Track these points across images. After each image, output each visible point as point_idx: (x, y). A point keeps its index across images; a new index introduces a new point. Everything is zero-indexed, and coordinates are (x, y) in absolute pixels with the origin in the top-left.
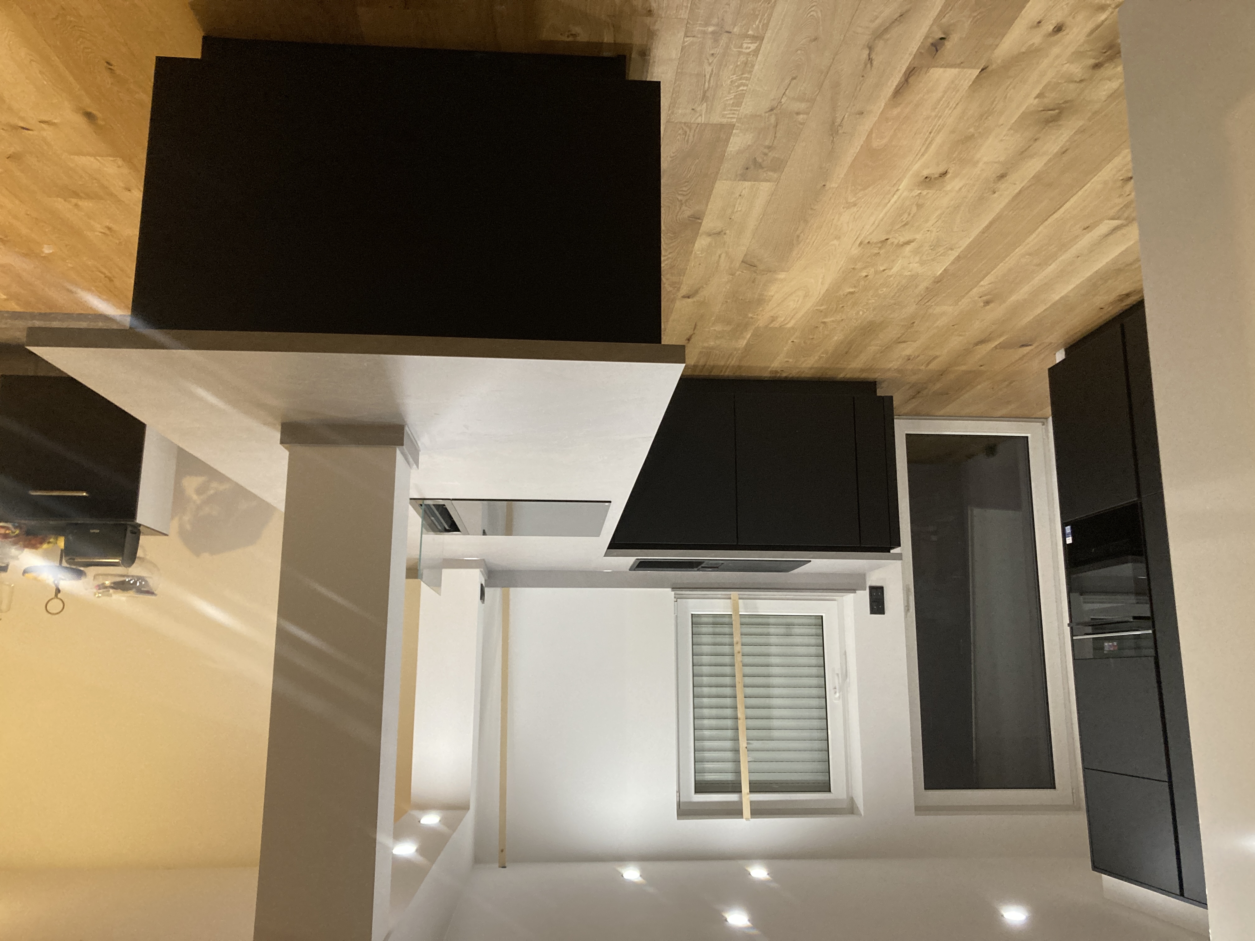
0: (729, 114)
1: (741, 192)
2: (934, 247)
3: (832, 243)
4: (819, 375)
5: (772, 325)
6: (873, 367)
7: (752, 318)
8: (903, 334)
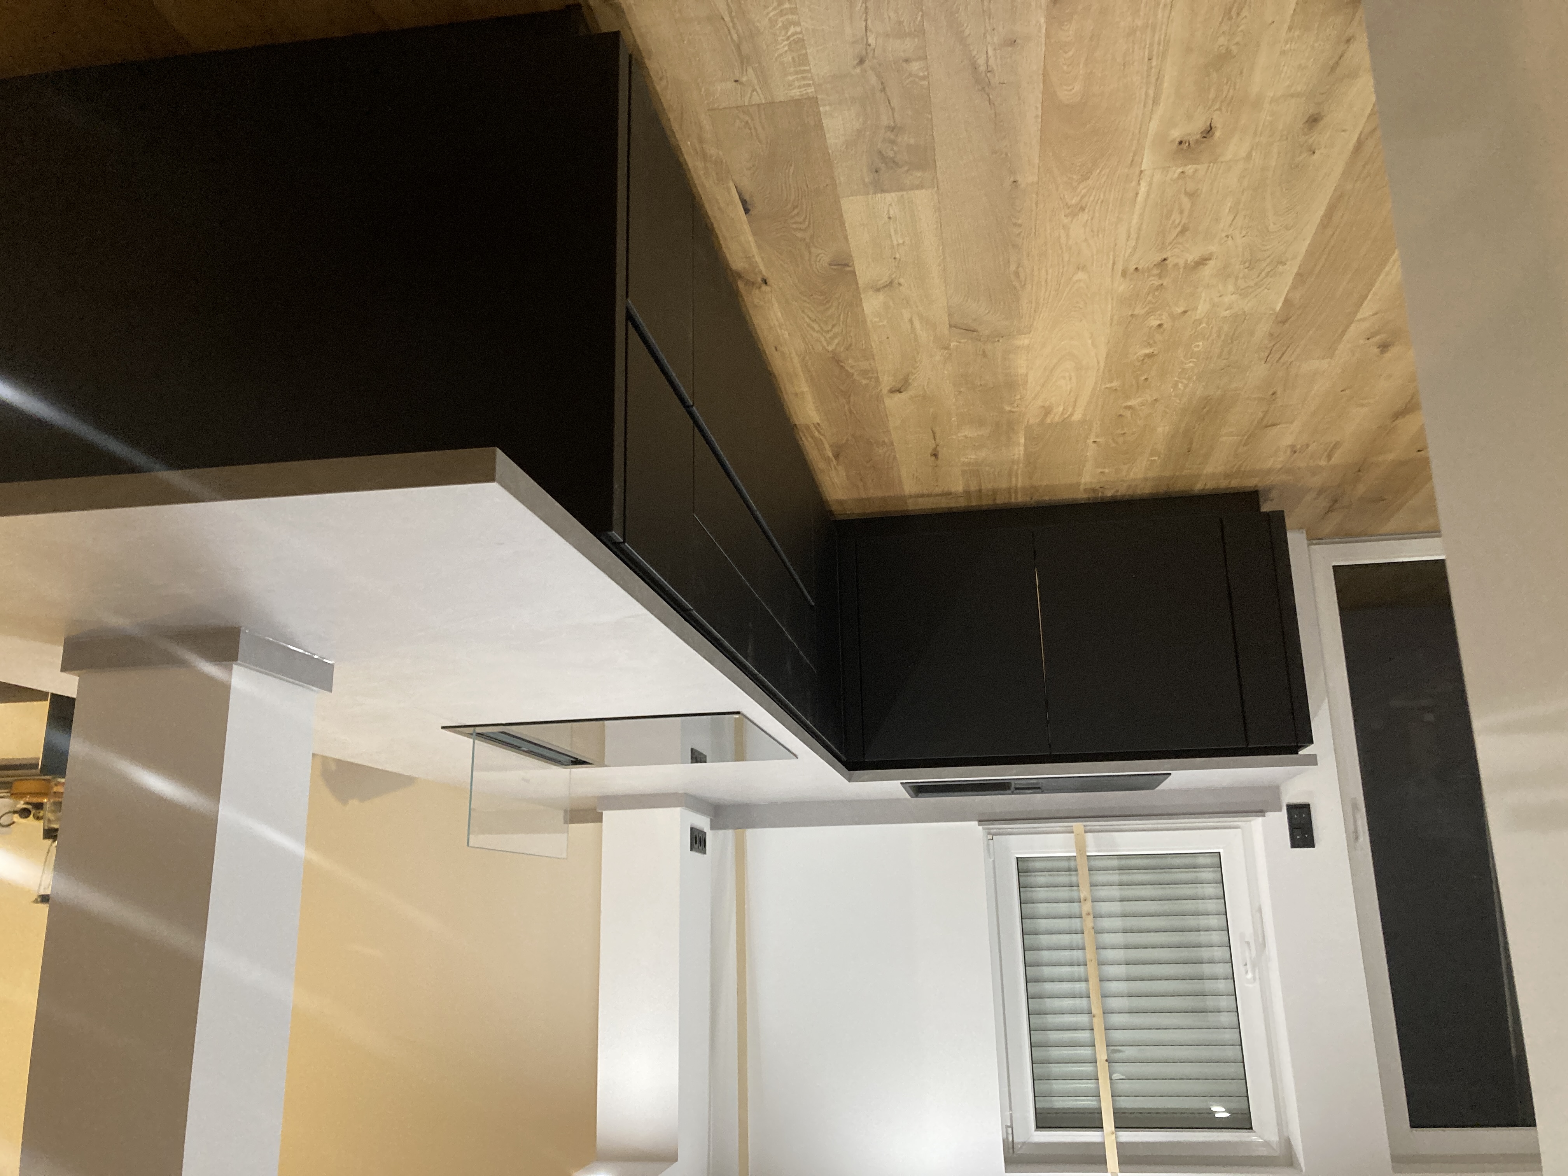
0: (798, 79)
1: (889, 212)
2: (1251, 263)
3: (1076, 278)
4: (1162, 489)
5: (1048, 421)
6: (1243, 469)
7: (1011, 412)
8: (1266, 413)
